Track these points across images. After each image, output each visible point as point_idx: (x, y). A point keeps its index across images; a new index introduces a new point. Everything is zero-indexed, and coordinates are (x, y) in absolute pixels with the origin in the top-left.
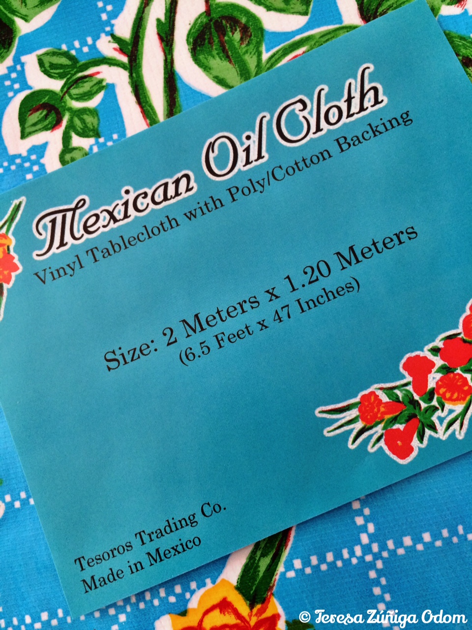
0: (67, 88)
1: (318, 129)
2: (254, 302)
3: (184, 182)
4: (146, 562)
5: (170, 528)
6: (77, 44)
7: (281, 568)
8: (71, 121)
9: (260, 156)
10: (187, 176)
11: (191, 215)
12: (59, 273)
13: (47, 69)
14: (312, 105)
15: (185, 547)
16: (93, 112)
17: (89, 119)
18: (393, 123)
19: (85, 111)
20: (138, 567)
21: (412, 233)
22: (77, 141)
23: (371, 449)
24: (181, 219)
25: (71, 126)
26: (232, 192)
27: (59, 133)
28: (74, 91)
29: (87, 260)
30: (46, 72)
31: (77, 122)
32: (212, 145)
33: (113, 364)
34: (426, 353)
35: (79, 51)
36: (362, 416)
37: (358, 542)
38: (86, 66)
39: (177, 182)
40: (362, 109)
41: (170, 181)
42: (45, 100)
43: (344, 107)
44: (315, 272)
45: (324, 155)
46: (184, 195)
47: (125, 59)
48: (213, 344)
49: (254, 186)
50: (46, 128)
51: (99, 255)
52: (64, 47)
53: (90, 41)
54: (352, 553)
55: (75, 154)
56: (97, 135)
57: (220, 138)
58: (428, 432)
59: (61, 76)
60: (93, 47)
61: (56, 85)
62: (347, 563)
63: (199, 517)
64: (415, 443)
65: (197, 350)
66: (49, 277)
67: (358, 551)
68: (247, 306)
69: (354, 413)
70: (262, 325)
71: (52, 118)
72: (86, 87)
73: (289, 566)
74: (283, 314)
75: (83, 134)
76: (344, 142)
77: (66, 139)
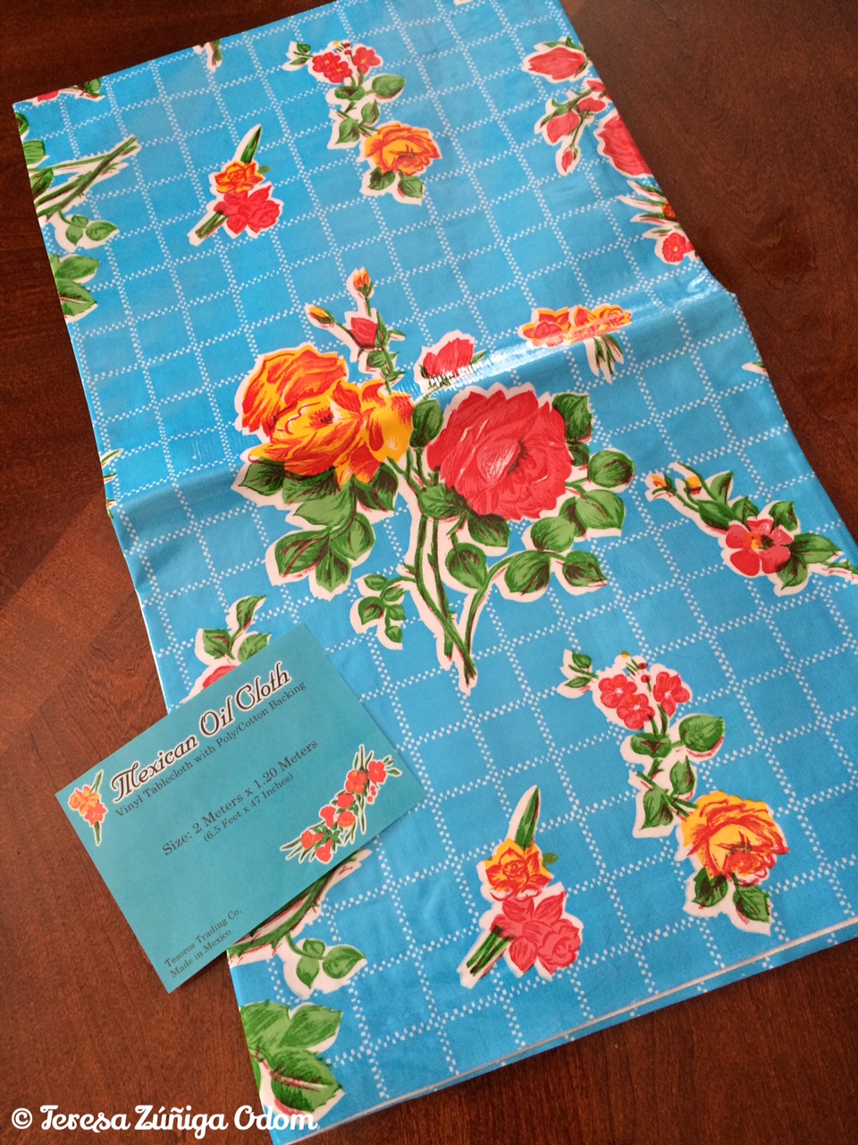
0: (383, 595)
1: (259, 699)
2: (240, 799)
3: (191, 741)
4: (203, 950)
5: (214, 929)
6: (385, 570)
7: (536, 828)
8: (388, 612)
9: (231, 719)
10: (193, 738)
11: (198, 759)
12: (129, 808)
13: (371, 586)
14: (254, 687)
15: (223, 937)
16: (399, 606)
17: (398, 611)
18: (296, 690)
19: (395, 606)
20: (200, 955)
21: (315, 745)
22: (393, 623)
23: (310, 861)
24: (193, 762)
25: (389, 615)
26: (219, 741)
27: (383, 619)
28: (387, 596)
29: (144, 797)
30: (370, 587)
31: (392, 612)
32: (203, 718)
33: (169, 851)
34: (330, 804)
35: (387, 574)
36: (304, 845)
37: (572, 810)
38: (392, 582)
39: (188, 742)
40: (280, 685)
41: (184, 743)
42: (372, 602)
43: (270, 685)
44: (269, 775)
45: (264, 712)
46: (193, 749)
47: (413, 577)
48: (221, 826)
49: (230, 735)
50: (375, 618)
51: (150, 792)
52: (378, 573)
53: (392, 568)
54: (570, 816)
55: (393, 630)
56: (404, 619)
57: (207, 714)
58: (337, 845)
59: (379, 589)
60: (394, 572)
61: (377, 594)
62: (568, 821)
63: (228, 920)
64: (332, 852)
65: (213, 832)
66: (124, 811)
67: (572, 814)
68: (236, 802)
69: (300, 844)
70: (246, 810)
71: (378, 612)
72: (394, 593)
73: (540, 827)
74: (256, 801)
75: (396, 619)
76: (273, 704)
77: (387, 622)
